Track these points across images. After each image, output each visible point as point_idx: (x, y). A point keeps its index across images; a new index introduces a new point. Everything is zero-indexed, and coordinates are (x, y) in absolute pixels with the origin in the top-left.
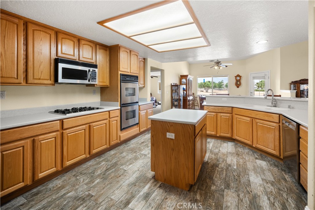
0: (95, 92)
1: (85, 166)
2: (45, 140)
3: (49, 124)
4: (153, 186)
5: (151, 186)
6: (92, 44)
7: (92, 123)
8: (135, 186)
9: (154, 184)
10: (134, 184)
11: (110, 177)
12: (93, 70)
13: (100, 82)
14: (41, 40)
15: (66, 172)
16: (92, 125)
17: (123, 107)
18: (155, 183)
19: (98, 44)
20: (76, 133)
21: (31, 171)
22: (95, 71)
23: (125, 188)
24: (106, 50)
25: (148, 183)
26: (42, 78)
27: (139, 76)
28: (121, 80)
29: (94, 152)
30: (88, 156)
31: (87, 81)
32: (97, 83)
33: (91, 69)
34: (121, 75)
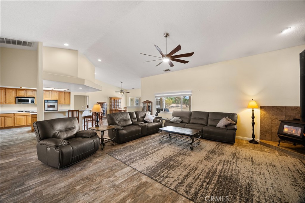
6: (33, 91)
20: (20, 117)
26: (11, 102)
27: (58, 100)
28: (45, 102)
29: (28, 124)
30: (26, 125)
31: (29, 103)
32: (34, 103)
33: (31, 99)
34: (45, 100)
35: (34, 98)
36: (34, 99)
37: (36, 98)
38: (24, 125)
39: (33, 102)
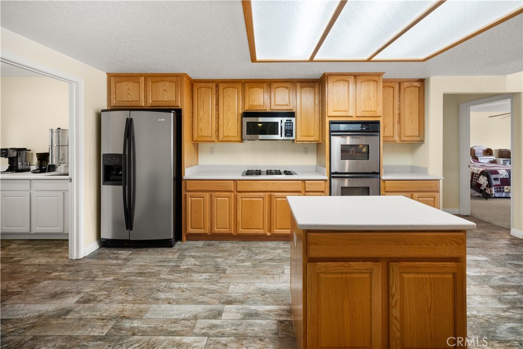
0: (306, 151)
1: (262, 244)
2: (221, 197)
3: (224, 183)
4: (276, 313)
5: (275, 311)
6: (289, 84)
7: (274, 192)
8: (262, 295)
9: (280, 312)
10: (263, 293)
11: (259, 269)
12: (287, 120)
13: (302, 136)
14: (229, 96)
15: (244, 241)
16: (274, 195)
17: (333, 177)
18: (285, 313)
19: (298, 82)
20: (252, 199)
21: (210, 222)
22: (291, 120)
23: (251, 288)
24: (313, 87)
25: (278, 305)
26: (230, 135)
27: (381, 119)
28: (331, 131)
29: (277, 231)
30: (269, 234)
31: (278, 137)
32: (294, 138)
33: (285, 119)
34: (332, 123)
35: (292, 114)
36: (293, 120)
37: (298, 114)
38: (261, 231)
39: (289, 132)
